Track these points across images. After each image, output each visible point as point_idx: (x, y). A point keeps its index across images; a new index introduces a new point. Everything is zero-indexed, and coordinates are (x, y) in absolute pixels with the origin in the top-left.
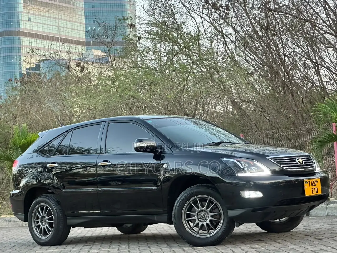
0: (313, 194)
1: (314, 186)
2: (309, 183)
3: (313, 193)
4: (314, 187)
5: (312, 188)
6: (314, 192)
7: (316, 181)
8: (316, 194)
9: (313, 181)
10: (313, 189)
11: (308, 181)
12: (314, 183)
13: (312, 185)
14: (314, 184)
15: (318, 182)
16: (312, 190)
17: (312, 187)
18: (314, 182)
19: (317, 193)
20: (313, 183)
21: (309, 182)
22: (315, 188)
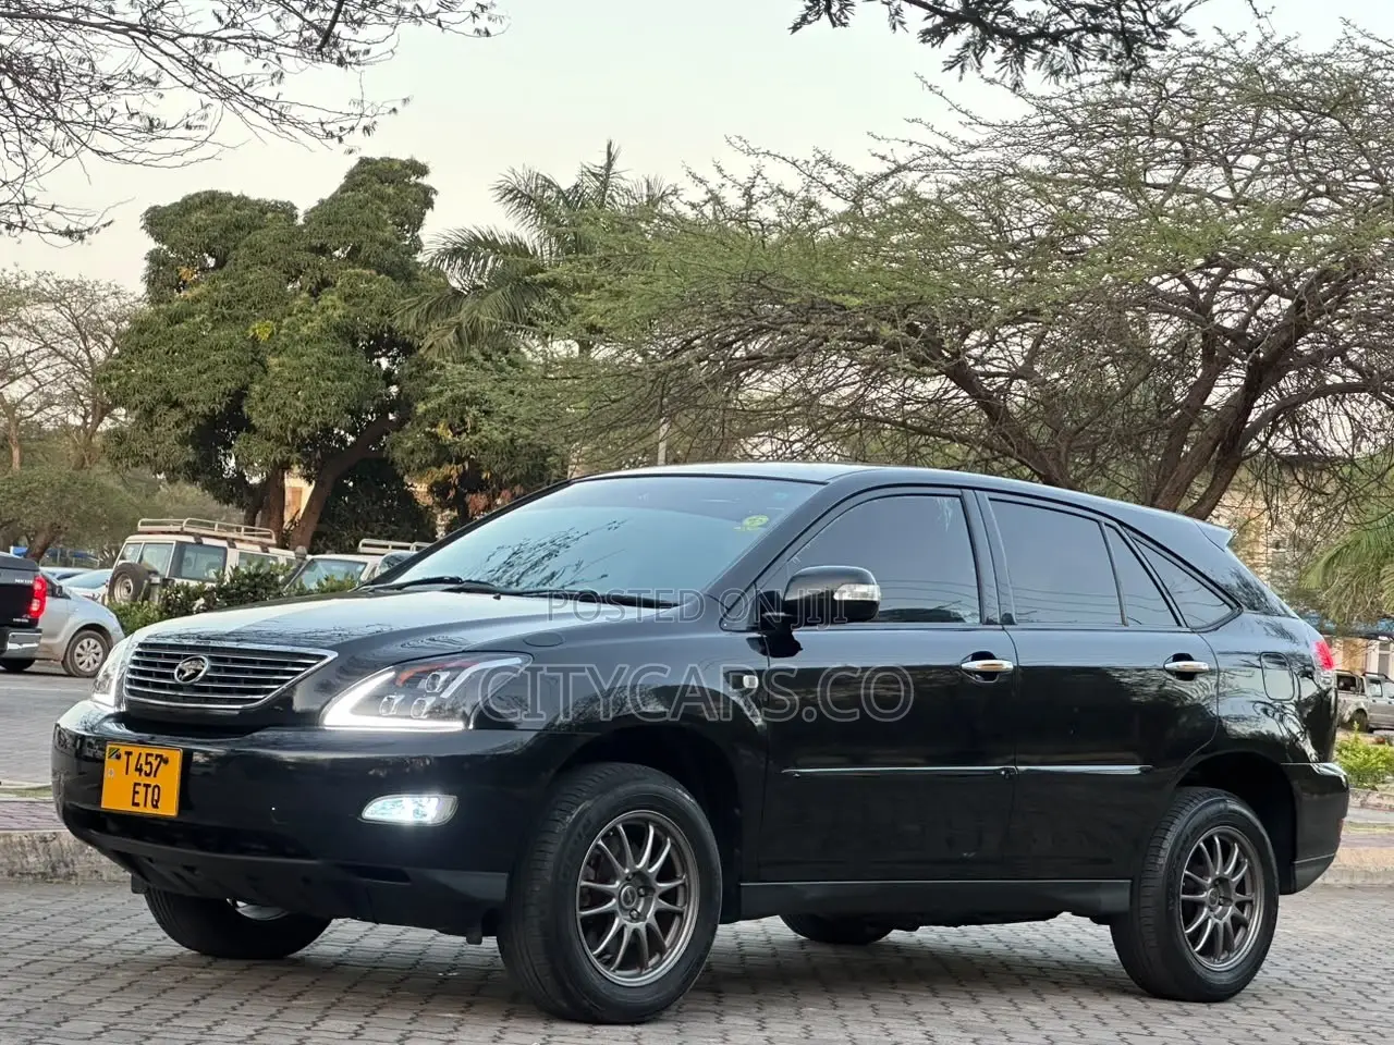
0: (135, 809)
1: (147, 775)
2: (124, 757)
3: (137, 805)
4: (144, 780)
5: (136, 784)
6: (140, 799)
7: (161, 756)
8: (150, 810)
9: (148, 755)
10: (141, 789)
11: (123, 750)
12: (147, 764)
13: (139, 770)
14: (146, 768)
15: (166, 761)
16: (135, 792)
17: (135, 777)
18: (150, 759)
19: (156, 806)
20: (142, 761)
21: (129, 754)
22: (147, 786)
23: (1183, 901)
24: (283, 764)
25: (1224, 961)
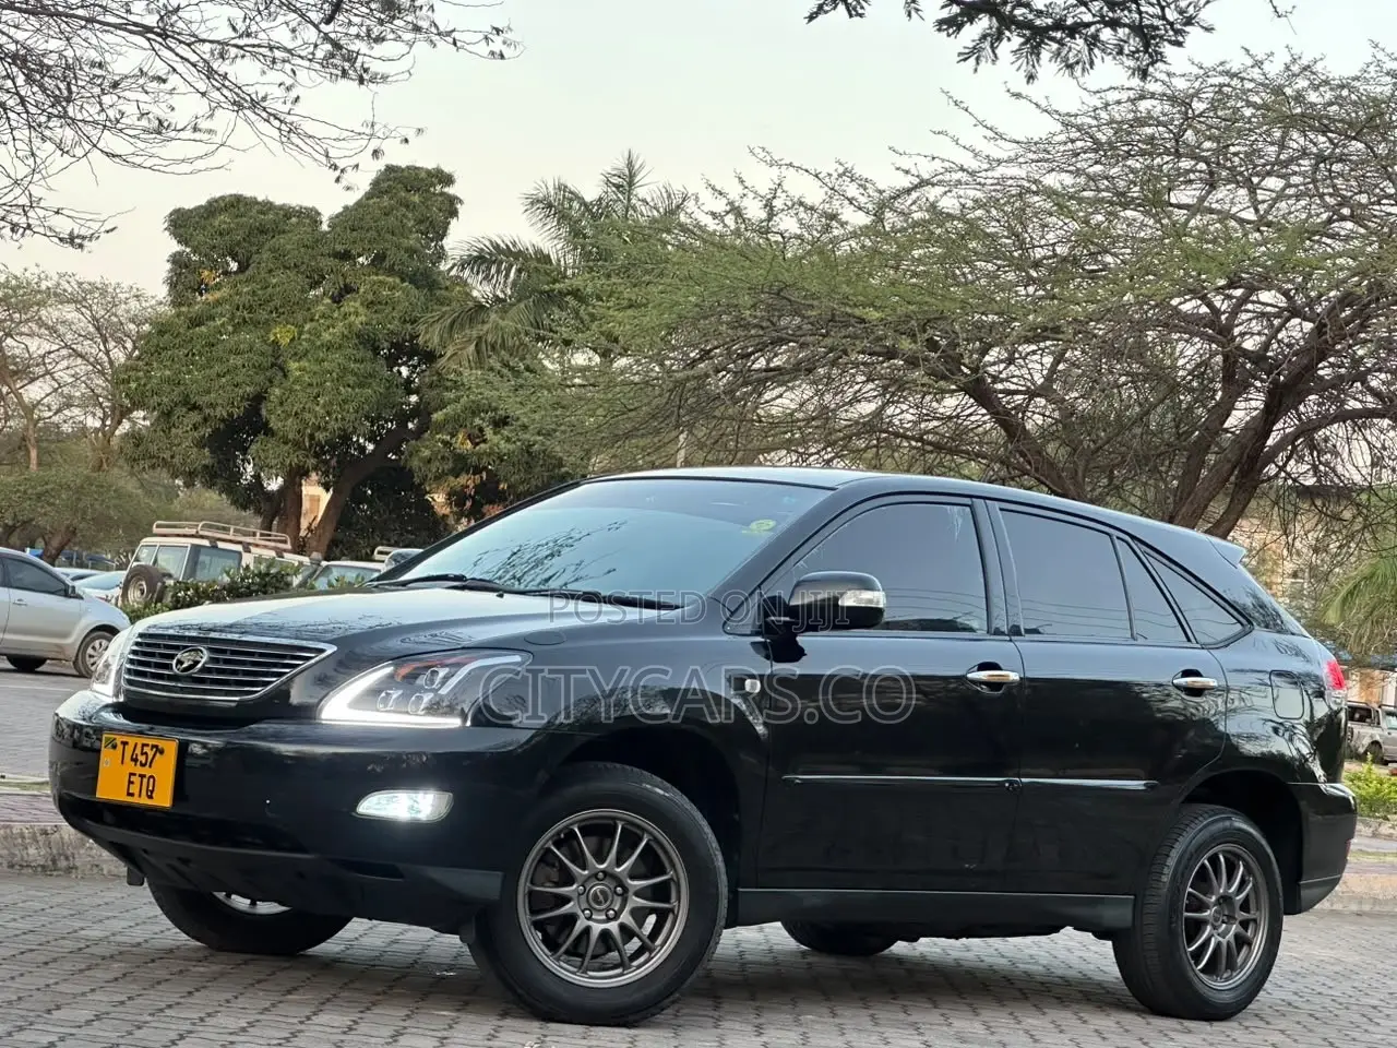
0: (130, 799)
1: (143, 765)
2: (120, 747)
3: (132, 795)
4: (139, 770)
5: (131, 774)
6: (135, 789)
7: (156, 746)
8: (144, 801)
9: (144, 745)
10: (136, 779)
11: (119, 739)
12: (142, 754)
13: (135, 760)
14: (142, 759)
15: (162, 752)
16: (130, 782)
17: (130, 767)
18: (146, 749)
19: (150, 797)
20: (138, 751)
21: (124, 744)
22: (142, 776)
23: (1187, 919)
24: (281, 757)
25: (1227, 979)
